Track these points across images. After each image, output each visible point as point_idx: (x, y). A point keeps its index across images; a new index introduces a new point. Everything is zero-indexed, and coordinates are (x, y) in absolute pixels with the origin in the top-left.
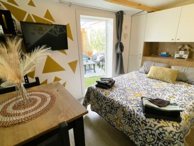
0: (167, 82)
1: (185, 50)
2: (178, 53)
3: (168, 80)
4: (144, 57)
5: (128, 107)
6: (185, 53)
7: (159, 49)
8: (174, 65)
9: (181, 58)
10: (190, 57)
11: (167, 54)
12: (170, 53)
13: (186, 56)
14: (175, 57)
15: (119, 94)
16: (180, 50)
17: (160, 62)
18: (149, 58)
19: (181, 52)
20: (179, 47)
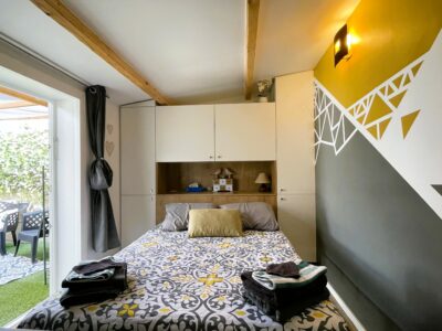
0: (231, 237)
1: (226, 177)
2: (217, 183)
3: (232, 233)
4: (162, 196)
5: (223, 320)
6: (228, 183)
7: (184, 179)
8: (224, 203)
9: (223, 191)
10: (236, 188)
11: (200, 186)
12: (204, 185)
13: (229, 187)
14: (215, 190)
15: (166, 296)
16: (219, 177)
17: (196, 201)
18: (171, 197)
19: (221, 180)
20: (217, 173)
